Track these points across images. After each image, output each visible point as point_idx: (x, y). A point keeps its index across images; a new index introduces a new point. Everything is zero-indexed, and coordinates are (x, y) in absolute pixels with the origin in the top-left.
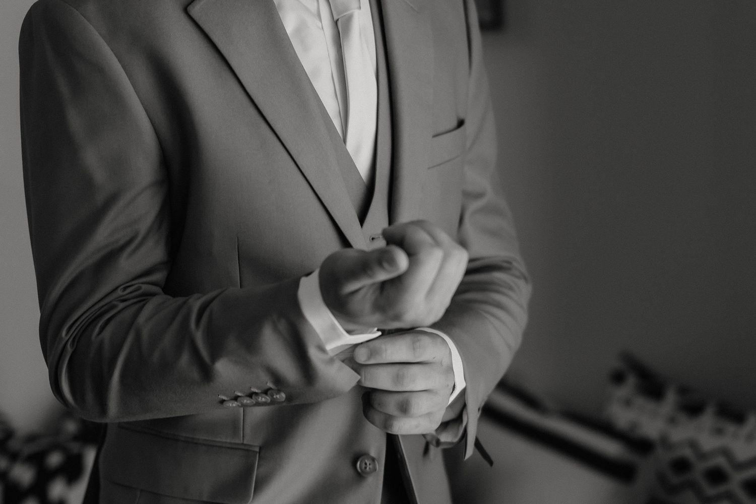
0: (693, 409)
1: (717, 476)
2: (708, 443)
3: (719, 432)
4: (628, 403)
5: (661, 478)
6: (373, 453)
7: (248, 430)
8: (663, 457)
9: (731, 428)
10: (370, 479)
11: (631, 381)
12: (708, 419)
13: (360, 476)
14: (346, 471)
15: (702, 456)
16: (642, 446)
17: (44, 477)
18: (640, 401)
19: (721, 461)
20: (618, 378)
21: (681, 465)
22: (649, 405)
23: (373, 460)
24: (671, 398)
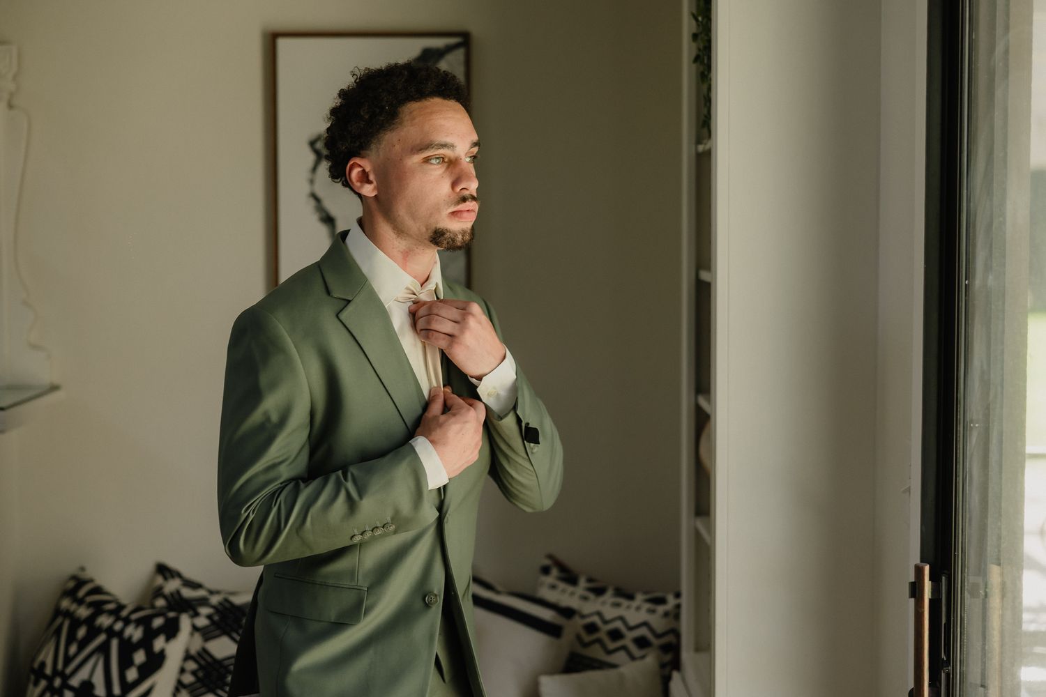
0: (599, 591)
1: (616, 635)
2: (609, 613)
3: (617, 605)
4: (553, 587)
5: (579, 637)
6: (435, 592)
7: (360, 578)
8: (578, 622)
9: (625, 602)
10: (434, 608)
11: (555, 572)
12: (608, 597)
13: (428, 606)
14: (419, 604)
15: (606, 622)
16: (568, 613)
17: (150, 635)
18: (562, 585)
19: (618, 625)
20: (546, 571)
21: (591, 628)
22: (570, 589)
23: (436, 595)
24: (583, 583)
